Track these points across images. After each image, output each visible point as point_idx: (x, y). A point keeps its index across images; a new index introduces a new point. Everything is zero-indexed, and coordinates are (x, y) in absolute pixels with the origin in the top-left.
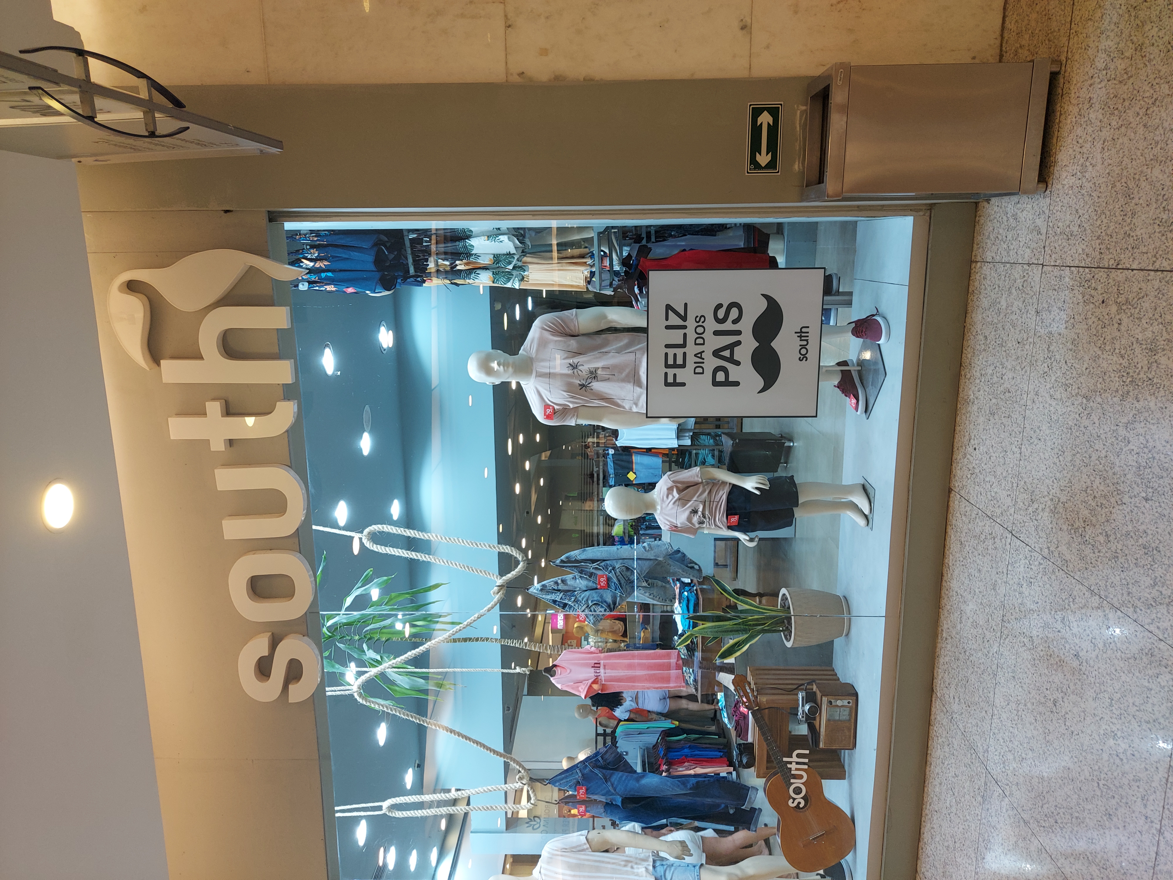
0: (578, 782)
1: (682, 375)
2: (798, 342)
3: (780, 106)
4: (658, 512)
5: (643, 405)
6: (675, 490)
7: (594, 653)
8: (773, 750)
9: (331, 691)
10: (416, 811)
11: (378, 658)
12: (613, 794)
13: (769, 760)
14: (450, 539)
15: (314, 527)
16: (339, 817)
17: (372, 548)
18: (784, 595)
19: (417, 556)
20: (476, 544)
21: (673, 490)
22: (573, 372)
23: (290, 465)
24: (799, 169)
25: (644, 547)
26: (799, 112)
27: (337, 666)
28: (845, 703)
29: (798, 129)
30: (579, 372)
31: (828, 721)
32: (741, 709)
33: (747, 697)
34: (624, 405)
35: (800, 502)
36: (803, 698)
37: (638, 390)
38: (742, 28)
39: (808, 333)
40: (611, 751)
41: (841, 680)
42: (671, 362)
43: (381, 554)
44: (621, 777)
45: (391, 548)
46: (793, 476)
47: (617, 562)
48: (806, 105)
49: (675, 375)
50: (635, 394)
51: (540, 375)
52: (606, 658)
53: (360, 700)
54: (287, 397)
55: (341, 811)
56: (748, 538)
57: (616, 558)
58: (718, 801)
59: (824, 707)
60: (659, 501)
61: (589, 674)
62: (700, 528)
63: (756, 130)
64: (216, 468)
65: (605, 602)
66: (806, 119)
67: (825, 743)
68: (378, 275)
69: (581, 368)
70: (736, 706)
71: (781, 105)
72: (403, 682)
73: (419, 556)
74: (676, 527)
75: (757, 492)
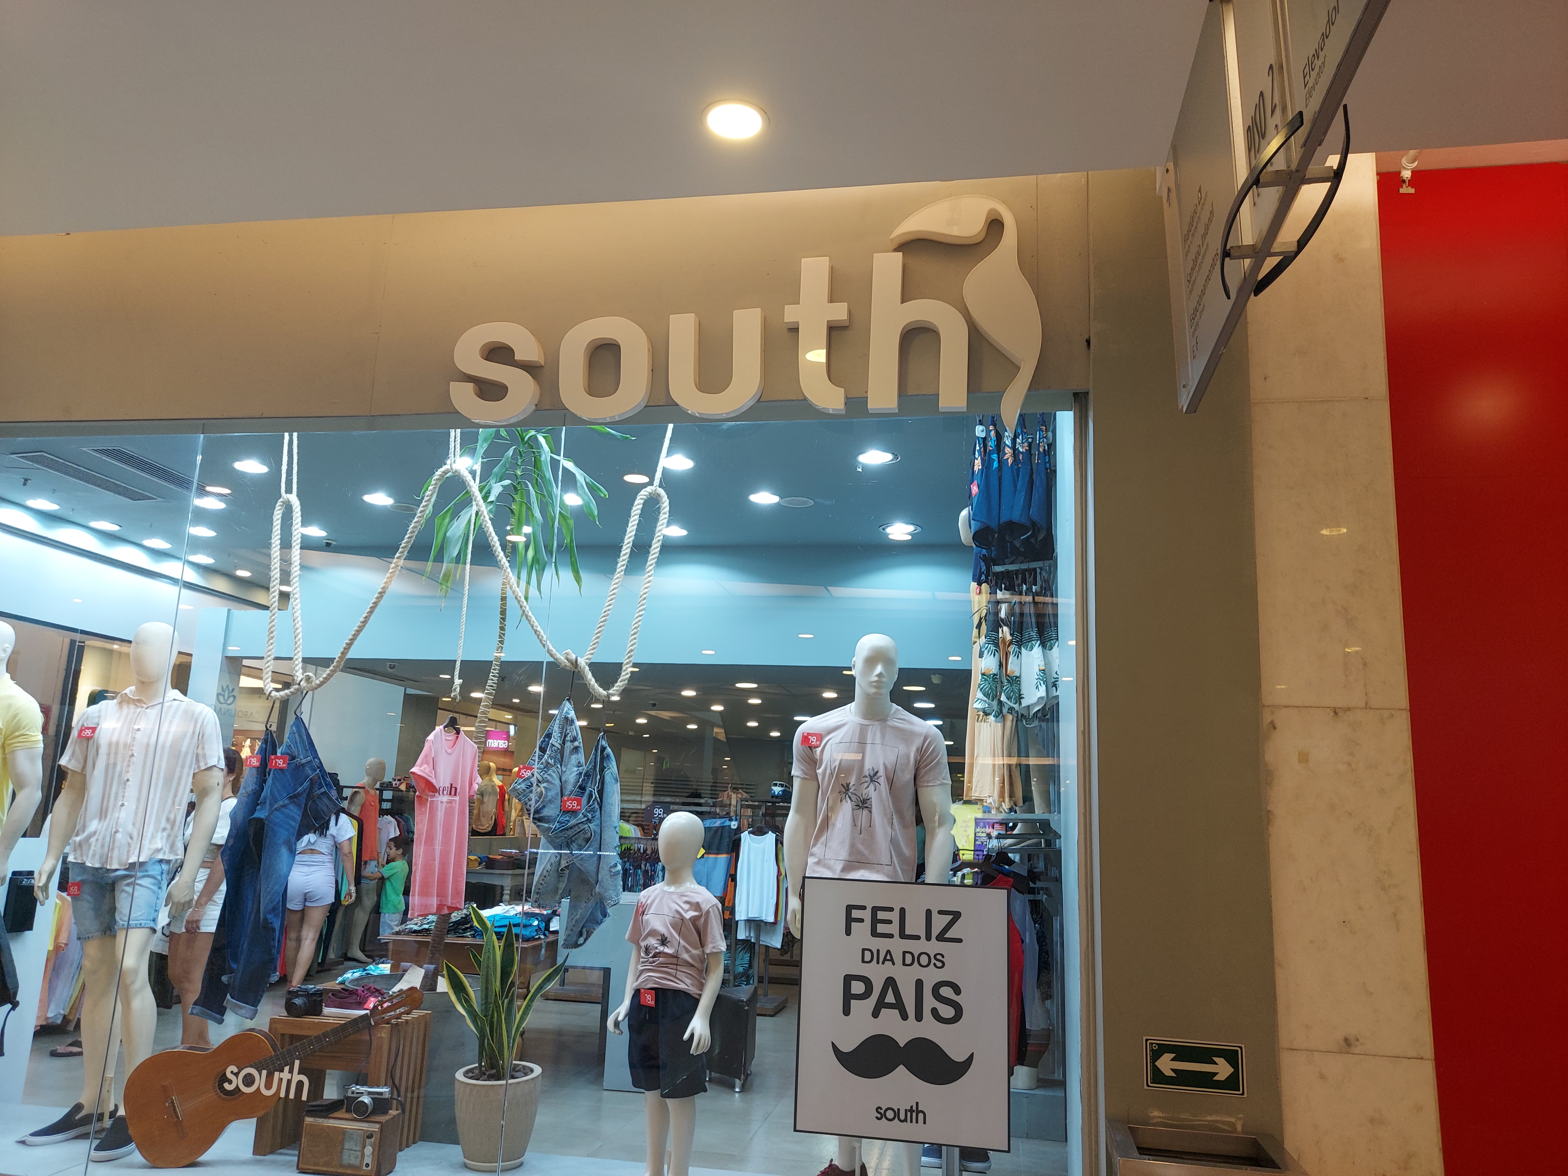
0: (293, 758)
1: (862, 930)
2: (903, 1106)
3: (1241, 1092)
4: (666, 888)
5: (818, 872)
6: (696, 914)
7: (470, 789)
8: (310, 1045)
9: (455, 434)
10: (279, 537)
11: (492, 498)
12: (271, 805)
13: (294, 1038)
14: (645, 599)
15: (671, 426)
16: (283, 438)
17: (638, 498)
18: (532, 1071)
19: (624, 555)
20: (635, 634)
21: (695, 911)
22: (866, 776)
23: (761, 400)
24: (1154, 1117)
25: (616, 866)
26: (1233, 1120)
27: (485, 446)
28: (368, 1160)
29: (1209, 1118)
30: (866, 785)
31: (343, 1131)
32: (372, 999)
33: (389, 1009)
34: (818, 845)
35: (667, 1100)
36: (381, 1094)
37: (839, 867)
38: (1346, 1040)
39: (917, 1122)
40: (331, 806)
41: (400, 1154)
42: (881, 915)
43: (631, 509)
44: (294, 819)
45: (637, 522)
46: (706, 1091)
47: (597, 825)
48: (1243, 1132)
49: (861, 920)
50: (833, 862)
51: (863, 731)
52: (461, 804)
53: (439, 472)
54: (849, 401)
55: (291, 441)
56: (620, 1018)
57: (603, 824)
58: (243, 958)
59: (364, 1126)
60: (681, 889)
61: (442, 780)
62: (639, 947)
63: (1206, 1055)
64: (762, 310)
65: (544, 807)
66: (1224, 1131)
67: (311, 1125)
68: (994, 524)
69: (872, 787)
70: (378, 992)
71: (1243, 1094)
72: (458, 528)
73: (624, 558)
74: (643, 913)
75: (686, 1036)
